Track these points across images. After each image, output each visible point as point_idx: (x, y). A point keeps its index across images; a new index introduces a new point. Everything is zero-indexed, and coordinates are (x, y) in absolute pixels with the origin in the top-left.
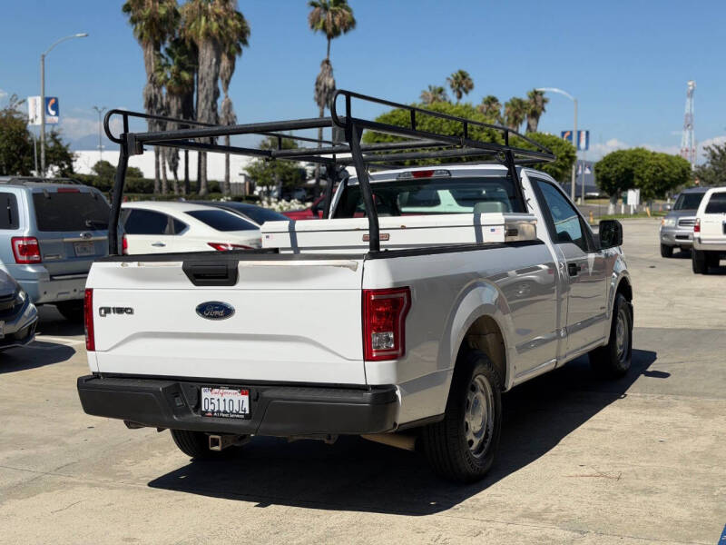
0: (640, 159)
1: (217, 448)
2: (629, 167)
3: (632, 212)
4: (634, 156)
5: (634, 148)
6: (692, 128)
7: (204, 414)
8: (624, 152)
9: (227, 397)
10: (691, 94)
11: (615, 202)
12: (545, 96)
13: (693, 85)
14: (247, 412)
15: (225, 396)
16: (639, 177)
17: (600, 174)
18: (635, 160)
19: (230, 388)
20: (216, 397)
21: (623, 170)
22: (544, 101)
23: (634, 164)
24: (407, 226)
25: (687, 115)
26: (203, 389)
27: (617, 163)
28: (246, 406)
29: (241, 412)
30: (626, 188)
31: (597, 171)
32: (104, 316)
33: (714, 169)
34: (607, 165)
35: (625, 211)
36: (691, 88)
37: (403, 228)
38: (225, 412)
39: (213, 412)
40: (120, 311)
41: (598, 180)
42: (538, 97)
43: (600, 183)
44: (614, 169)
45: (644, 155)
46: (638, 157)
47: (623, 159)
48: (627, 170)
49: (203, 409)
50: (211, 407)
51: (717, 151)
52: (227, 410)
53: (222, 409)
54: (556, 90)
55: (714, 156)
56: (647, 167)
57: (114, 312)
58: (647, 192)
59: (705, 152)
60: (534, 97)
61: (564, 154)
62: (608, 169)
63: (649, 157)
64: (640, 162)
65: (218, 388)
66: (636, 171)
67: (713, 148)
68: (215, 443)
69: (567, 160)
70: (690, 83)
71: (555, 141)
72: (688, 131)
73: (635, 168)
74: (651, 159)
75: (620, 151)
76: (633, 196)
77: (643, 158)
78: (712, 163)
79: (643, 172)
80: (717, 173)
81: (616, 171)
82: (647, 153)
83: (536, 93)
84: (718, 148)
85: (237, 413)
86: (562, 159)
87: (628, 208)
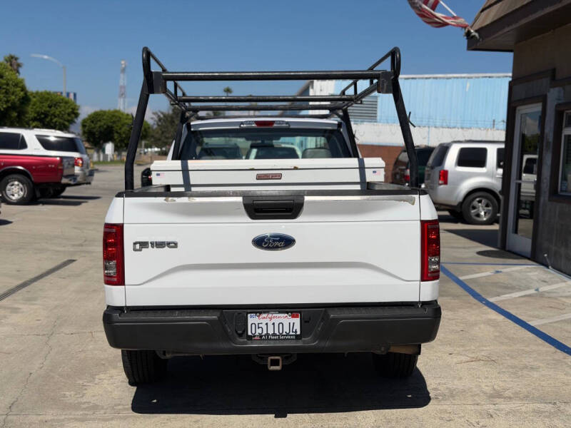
0: (118, 119)
1: (278, 368)
2: (110, 124)
3: (109, 160)
4: (113, 116)
5: (112, 109)
6: (125, 97)
7: (250, 338)
8: (105, 112)
9: (277, 321)
10: (123, 70)
11: (98, 152)
12: (19, 61)
13: (125, 64)
14: (299, 333)
15: (273, 321)
16: (117, 132)
17: (87, 128)
18: (114, 119)
19: (280, 312)
20: (264, 321)
21: (105, 126)
22: (19, 65)
23: (114, 122)
24: (299, 167)
25: (121, 87)
26: (249, 315)
27: (100, 121)
28: (297, 327)
29: (291, 333)
30: (107, 141)
31: (84, 126)
32: (140, 250)
33: (161, 129)
34: (93, 122)
35: (103, 158)
36: (123, 66)
37: (296, 168)
38: (274, 334)
39: (261, 336)
40: (160, 245)
41: (84, 133)
42: (14, 61)
43: (86, 135)
44: (98, 125)
45: (121, 116)
46: (116, 117)
47: (105, 117)
48: (108, 127)
49: (250, 334)
50: (259, 331)
51: (162, 116)
52: (277, 332)
53: (271, 332)
54: (46, 57)
55: (160, 120)
56: (123, 125)
57: (153, 247)
58: (119, 145)
59: (154, 116)
60: (11, 62)
61: (70, 110)
62: (93, 125)
63: (125, 117)
64: (118, 121)
65: (268, 312)
66: (116, 128)
67: (159, 114)
68: (275, 363)
69: (73, 116)
70: (123, 62)
71: (62, 100)
72: (122, 100)
73: (114, 125)
74: (126, 119)
75: (101, 111)
76: (109, 147)
77: (120, 118)
78: (158, 125)
79: (120, 129)
80: (163, 133)
81: (100, 127)
82: (123, 114)
83: (12, 57)
84: (162, 113)
85: (287, 334)
86: (69, 114)
87: (105, 156)
